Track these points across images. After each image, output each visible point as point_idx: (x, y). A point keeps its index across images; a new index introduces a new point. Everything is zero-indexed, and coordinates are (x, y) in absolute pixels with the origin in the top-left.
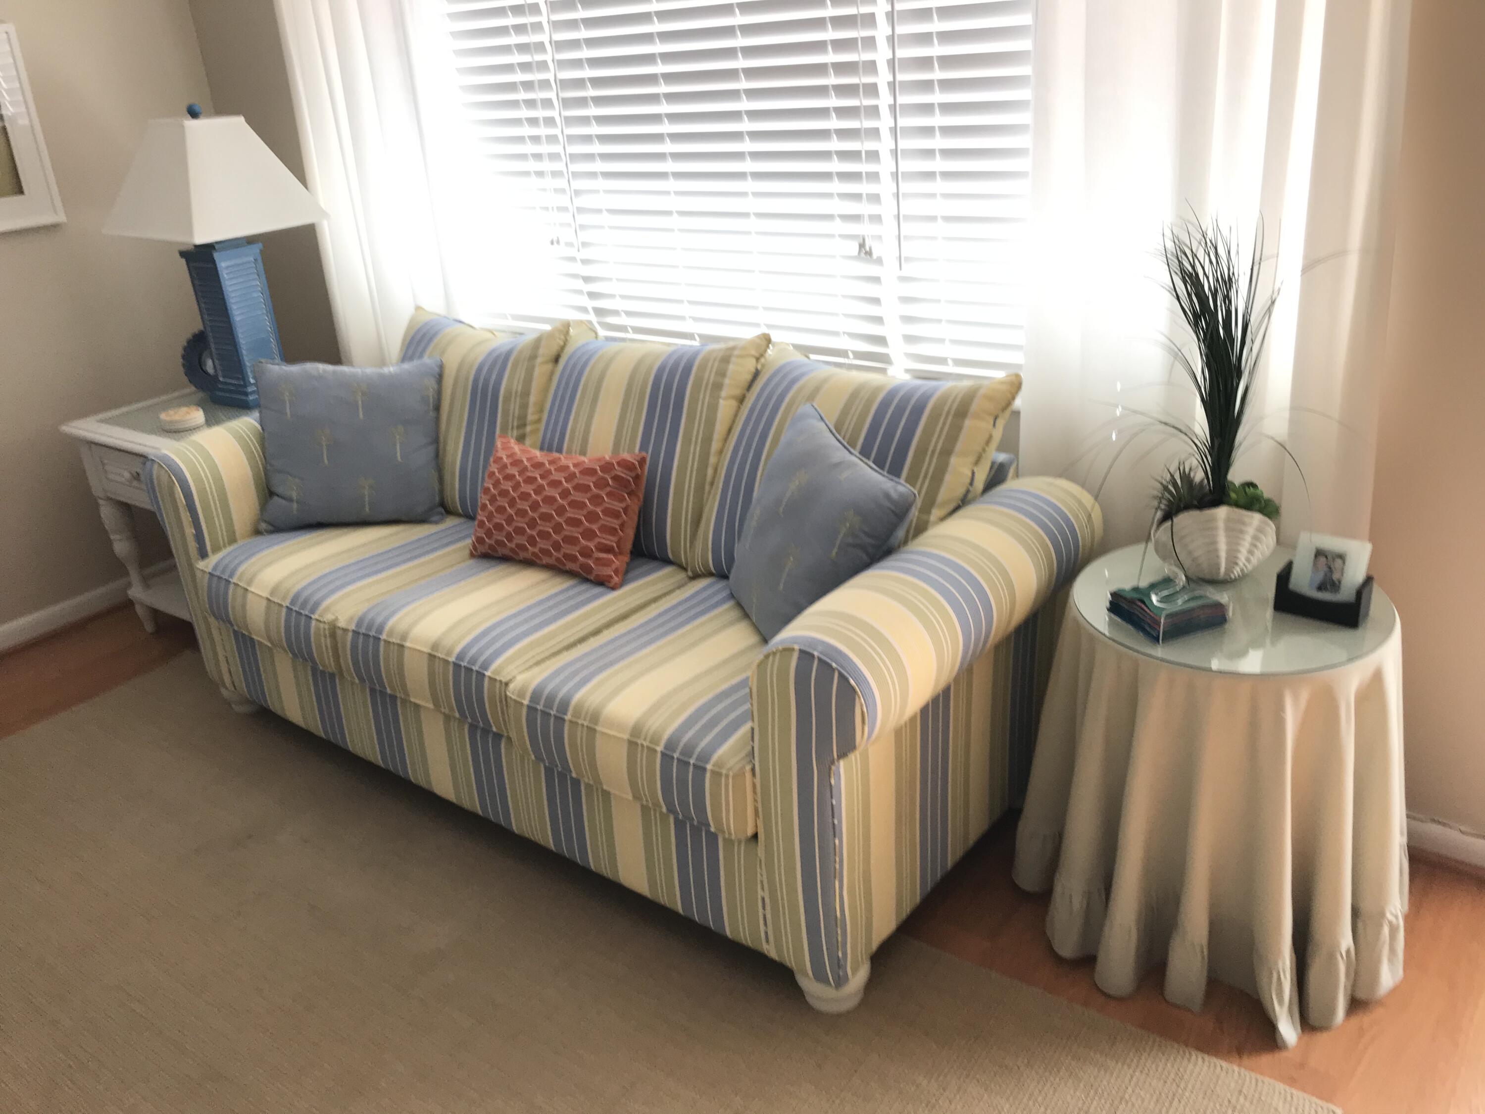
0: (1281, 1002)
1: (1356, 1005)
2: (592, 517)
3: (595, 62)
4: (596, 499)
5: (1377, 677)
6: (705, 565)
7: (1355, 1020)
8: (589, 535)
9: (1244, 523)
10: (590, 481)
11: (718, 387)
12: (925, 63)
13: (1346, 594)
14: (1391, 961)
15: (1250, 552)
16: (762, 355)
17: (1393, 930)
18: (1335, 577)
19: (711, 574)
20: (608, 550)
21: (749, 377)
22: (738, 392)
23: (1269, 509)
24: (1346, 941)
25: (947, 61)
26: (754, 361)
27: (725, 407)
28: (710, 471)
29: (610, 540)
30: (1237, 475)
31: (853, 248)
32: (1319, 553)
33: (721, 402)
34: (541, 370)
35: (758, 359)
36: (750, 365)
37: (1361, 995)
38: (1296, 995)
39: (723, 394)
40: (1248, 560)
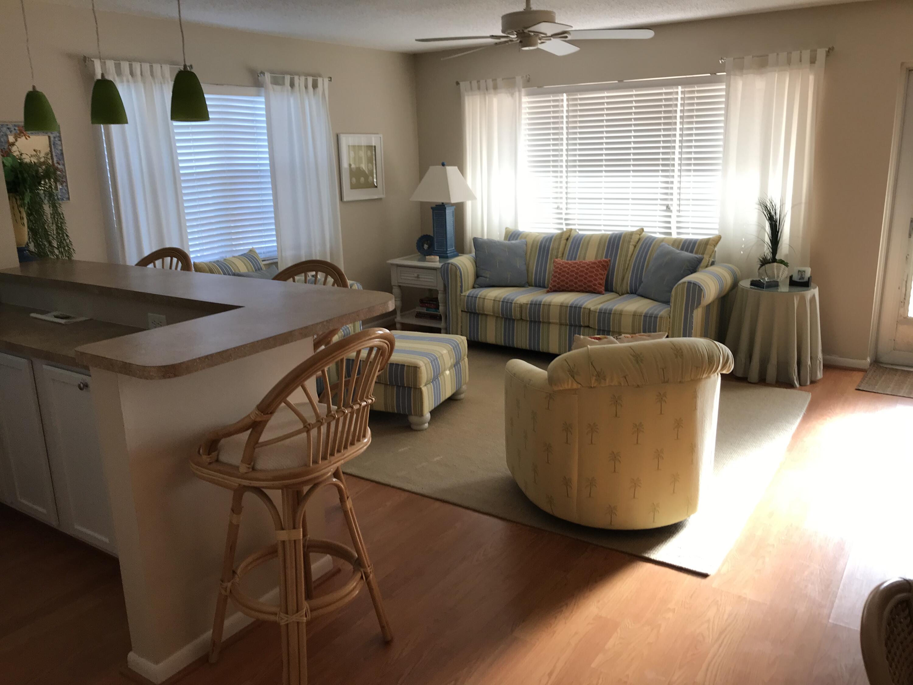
0: (795, 375)
1: (812, 382)
2: (596, 275)
3: (580, 155)
4: (597, 270)
5: (814, 296)
6: (627, 290)
7: (812, 385)
8: (596, 280)
9: (781, 267)
10: (595, 266)
11: (629, 242)
12: (690, 159)
13: (806, 279)
14: (820, 371)
15: (782, 275)
16: (641, 234)
17: (820, 362)
18: (803, 276)
19: (628, 293)
20: (601, 284)
21: (637, 240)
22: (634, 244)
23: (786, 264)
24: (809, 363)
25: (695, 159)
26: (639, 235)
27: (631, 248)
28: (627, 265)
29: (601, 282)
30: (778, 257)
31: (665, 208)
32: (799, 271)
33: (630, 246)
34: (563, 242)
35: (640, 235)
36: (638, 237)
37: (813, 379)
38: (798, 377)
39: (631, 244)
40: (782, 276)
